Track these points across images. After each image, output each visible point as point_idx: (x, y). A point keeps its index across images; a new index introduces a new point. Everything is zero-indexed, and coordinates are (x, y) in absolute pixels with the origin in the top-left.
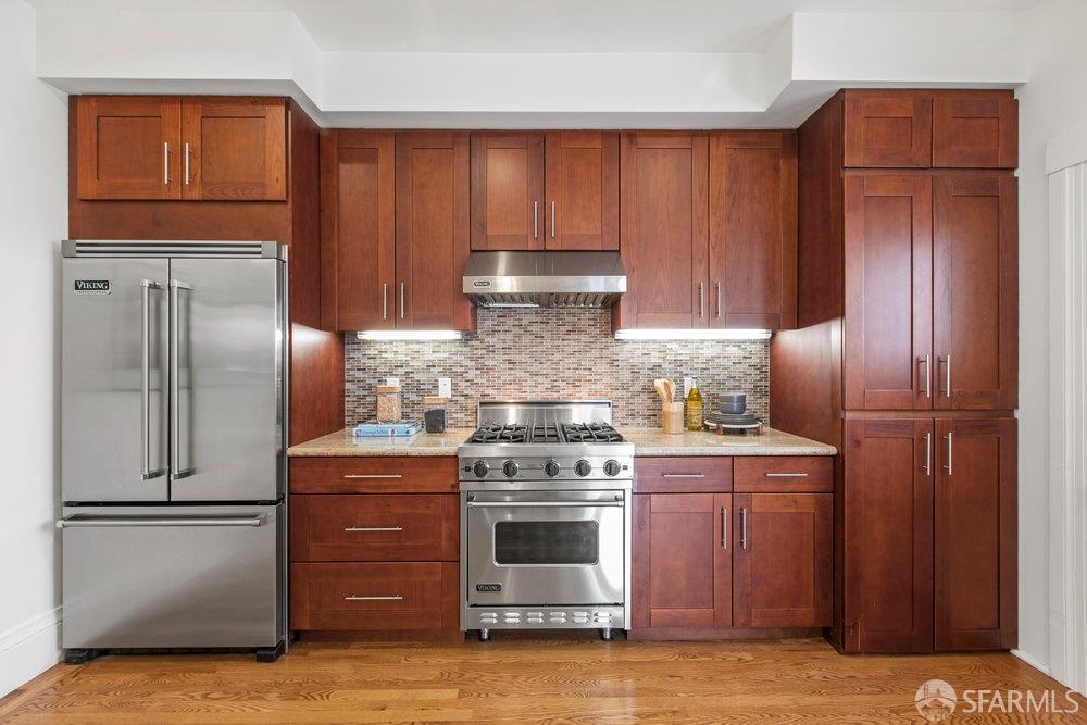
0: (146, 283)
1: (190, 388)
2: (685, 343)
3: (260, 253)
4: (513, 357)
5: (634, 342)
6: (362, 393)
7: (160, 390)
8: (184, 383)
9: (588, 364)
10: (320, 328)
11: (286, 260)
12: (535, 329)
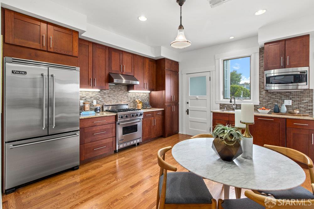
2: (138, 93)
3: (75, 70)
4: (109, 95)
5: (131, 93)
9: (123, 97)
12: (114, 89)
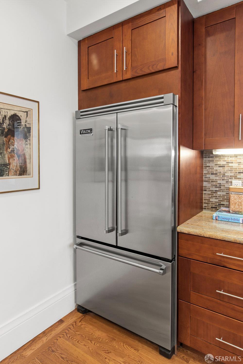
0: (107, 128)
1: (126, 181)
3: (163, 102)
6: (214, 189)
7: (113, 182)
8: (123, 178)
10: (193, 149)
11: (177, 105)
